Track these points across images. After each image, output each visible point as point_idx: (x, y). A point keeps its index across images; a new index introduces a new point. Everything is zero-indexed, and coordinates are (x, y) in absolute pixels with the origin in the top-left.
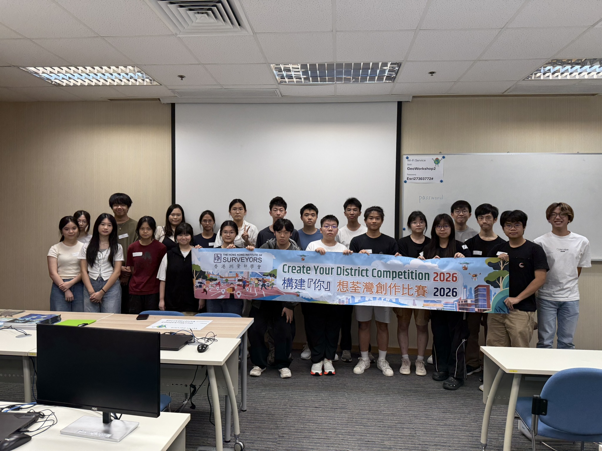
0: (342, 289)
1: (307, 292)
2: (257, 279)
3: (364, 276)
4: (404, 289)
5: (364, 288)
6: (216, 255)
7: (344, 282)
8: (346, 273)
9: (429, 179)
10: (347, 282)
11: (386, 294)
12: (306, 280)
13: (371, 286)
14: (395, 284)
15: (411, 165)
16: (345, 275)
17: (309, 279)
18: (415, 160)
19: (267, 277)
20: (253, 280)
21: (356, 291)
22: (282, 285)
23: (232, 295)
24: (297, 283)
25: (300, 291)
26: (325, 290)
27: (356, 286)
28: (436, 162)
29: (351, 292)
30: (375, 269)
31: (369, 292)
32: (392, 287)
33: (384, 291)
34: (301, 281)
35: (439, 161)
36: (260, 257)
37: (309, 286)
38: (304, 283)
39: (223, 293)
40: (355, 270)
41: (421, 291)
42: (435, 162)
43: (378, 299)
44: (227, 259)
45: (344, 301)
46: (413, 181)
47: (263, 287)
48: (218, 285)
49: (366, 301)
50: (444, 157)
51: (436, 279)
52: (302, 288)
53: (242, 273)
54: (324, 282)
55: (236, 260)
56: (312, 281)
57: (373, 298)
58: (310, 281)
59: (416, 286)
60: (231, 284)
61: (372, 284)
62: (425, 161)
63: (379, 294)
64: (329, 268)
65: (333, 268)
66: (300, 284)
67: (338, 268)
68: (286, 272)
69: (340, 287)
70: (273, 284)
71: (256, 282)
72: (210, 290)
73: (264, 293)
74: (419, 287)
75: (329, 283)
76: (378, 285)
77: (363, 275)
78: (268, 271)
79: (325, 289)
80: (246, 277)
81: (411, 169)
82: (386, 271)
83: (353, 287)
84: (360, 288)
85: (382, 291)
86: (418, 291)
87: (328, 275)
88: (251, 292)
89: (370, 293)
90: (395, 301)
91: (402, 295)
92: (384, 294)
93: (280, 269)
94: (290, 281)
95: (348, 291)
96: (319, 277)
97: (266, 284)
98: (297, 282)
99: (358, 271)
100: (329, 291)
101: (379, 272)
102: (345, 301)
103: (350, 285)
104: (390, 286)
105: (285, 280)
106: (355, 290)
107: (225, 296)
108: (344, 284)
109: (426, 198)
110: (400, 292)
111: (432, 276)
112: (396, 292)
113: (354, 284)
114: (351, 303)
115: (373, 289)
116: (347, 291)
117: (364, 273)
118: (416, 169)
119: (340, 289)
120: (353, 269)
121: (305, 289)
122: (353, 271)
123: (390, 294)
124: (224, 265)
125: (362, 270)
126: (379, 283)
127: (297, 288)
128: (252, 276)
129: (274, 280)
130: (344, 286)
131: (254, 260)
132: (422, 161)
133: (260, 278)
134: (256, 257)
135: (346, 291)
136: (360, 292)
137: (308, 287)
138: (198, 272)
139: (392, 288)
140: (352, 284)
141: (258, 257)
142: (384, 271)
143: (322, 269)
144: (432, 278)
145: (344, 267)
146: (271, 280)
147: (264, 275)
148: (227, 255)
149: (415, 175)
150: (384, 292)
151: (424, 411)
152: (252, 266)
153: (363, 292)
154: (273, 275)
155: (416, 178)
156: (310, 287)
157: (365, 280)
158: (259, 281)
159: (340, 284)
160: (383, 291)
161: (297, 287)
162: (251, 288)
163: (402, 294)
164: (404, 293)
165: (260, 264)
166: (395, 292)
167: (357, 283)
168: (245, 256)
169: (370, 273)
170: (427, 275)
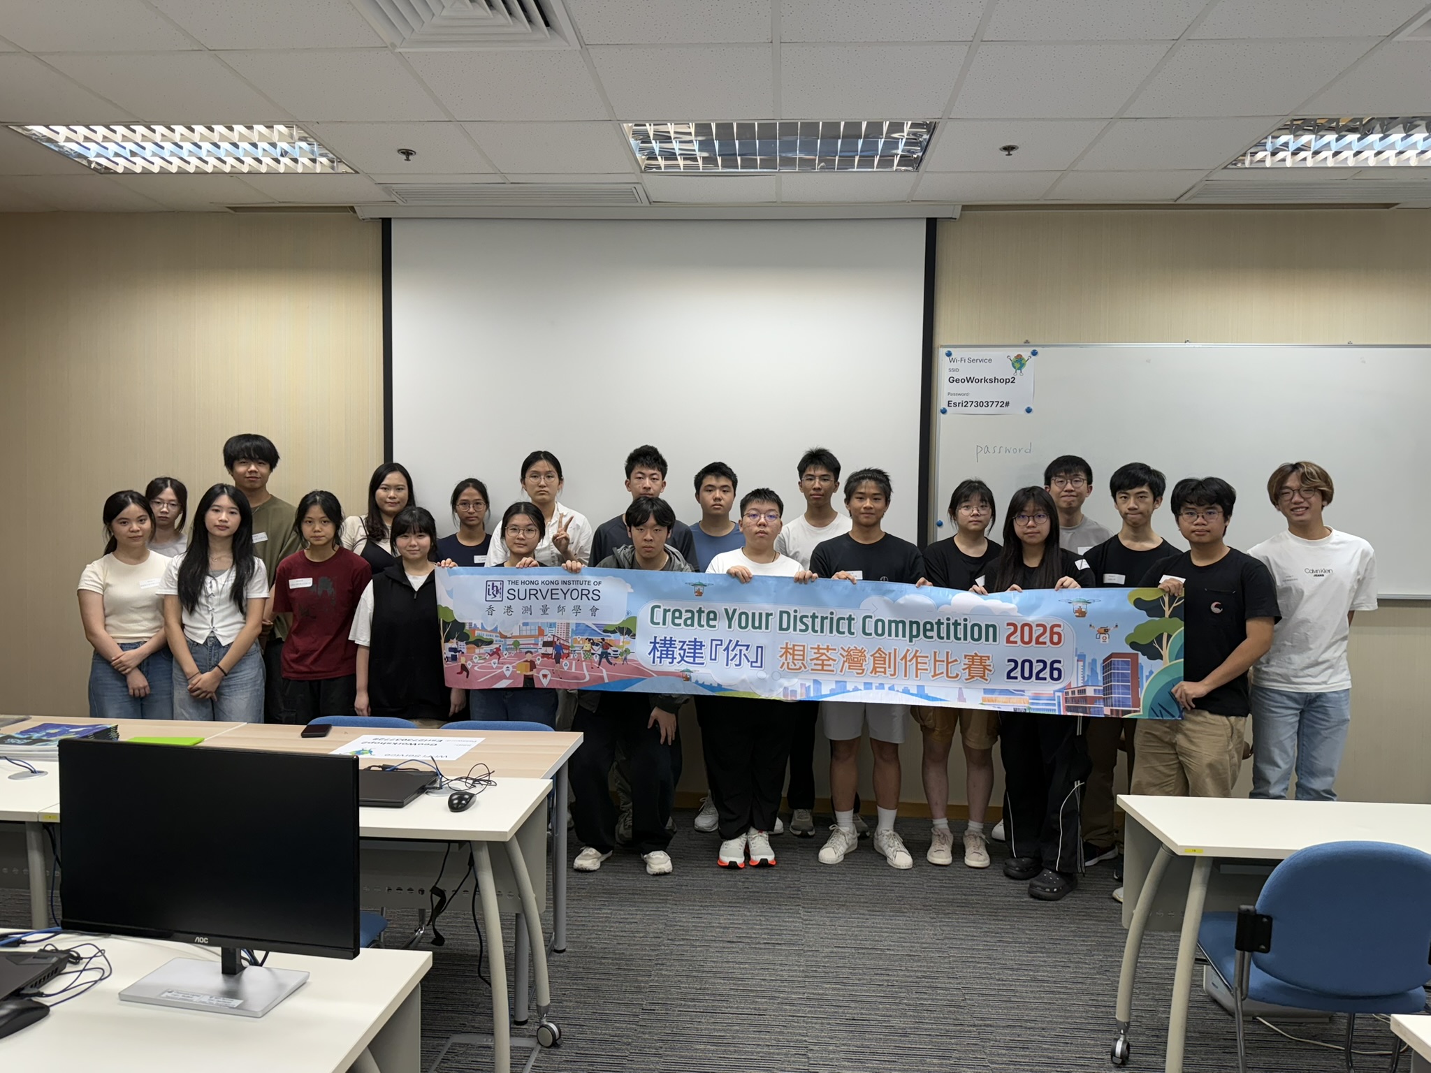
0: (791, 663)
1: (709, 671)
2: (590, 640)
3: (843, 633)
4: (937, 663)
5: (844, 662)
6: (490, 583)
7: (796, 648)
8: (800, 626)
9: (1000, 404)
10: (804, 646)
11: (894, 674)
12: (707, 643)
13: (861, 656)
14: (917, 651)
15: (956, 370)
16: (798, 630)
17: (712, 640)
18: (967, 360)
19: (612, 635)
20: (579, 643)
21: (825, 668)
22: (650, 654)
23: (529, 680)
24: (685, 650)
25: (691, 667)
26: (752, 666)
27: (824, 657)
28: (1017, 365)
29: (812, 670)
30: (871, 617)
31: (855, 671)
32: (908, 659)
33: (890, 667)
34: (695, 645)
35: (1023, 362)
36: (597, 587)
37: (713, 657)
38: (701, 649)
39: (508, 674)
40: (823, 619)
41: (977, 667)
42: (1013, 364)
43: (877, 688)
44: (516, 594)
45: (796, 691)
46: (960, 409)
47: (604, 660)
48: (496, 655)
49: (849, 691)
50: (1034, 353)
51: (1012, 639)
52: (697, 660)
53: (552, 625)
54: (748, 646)
55: (539, 595)
56: (721, 645)
57: (865, 683)
58: (716, 645)
59: (966, 656)
60: (526, 653)
61: (862, 652)
62: (990, 361)
63: (878, 674)
64: (760, 614)
65: (771, 614)
66: (692, 651)
67: (782, 613)
68: (658, 624)
69: (786, 660)
70: (627, 651)
71: (587, 646)
72: (476, 668)
73: (605, 674)
74: (973, 659)
75: (760, 649)
76: (877, 655)
77: (841, 630)
78: (616, 621)
79: (752, 662)
80: (563, 636)
81: (957, 381)
82: (894, 621)
83: (817, 659)
84: (835, 660)
85: (885, 668)
86: (969, 668)
87: (758, 630)
88: (573, 670)
89: (858, 673)
90: (916, 692)
91: (933, 676)
92: (891, 675)
93: (643, 615)
94: (668, 643)
95: (805, 668)
96: (736, 634)
97: (609, 651)
98: (685, 647)
99: (828, 620)
100: (761, 667)
101: (880, 624)
102: (799, 691)
103: (811, 654)
104: (905, 657)
105: (655, 643)
106: (823, 665)
107: (511, 681)
108: (796, 653)
109: (991, 450)
110: (927, 670)
111: (1003, 632)
112: (919, 671)
113: (821, 651)
114: (812, 696)
115: (864, 663)
116: (803, 668)
117: (844, 626)
118: (970, 380)
119: (786, 665)
120: (817, 617)
121: (703, 664)
122: (818, 621)
123: (905, 676)
124: (510, 607)
125: (839, 619)
126: (880, 649)
127: (685, 661)
128: (576, 632)
129: (628, 643)
130: (796, 657)
131: (582, 594)
132: (984, 361)
133: (597, 639)
134: (586, 587)
135: (801, 668)
136: (833, 671)
137: (711, 659)
138: (449, 623)
139: (910, 661)
140: (816, 651)
141: (591, 588)
142: (890, 622)
143: (744, 617)
144: (1002, 637)
145: (796, 611)
146: (623, 642)
147: (605, 631)
148: (516, 583)
149: (967, 394)
150: (890, 671)
151: (983, 950)
152: (577, 610)
153: (841, 671)
154: (627, 630)
155: (970, 404)
156: (715, 659)
157: (847, 641)
158: (593, 644)
159: (786, 652)
160: (887, 669)
161: (685, 658)
162: (574, 662)
163: (933, 674)
164: (937, 672)
165: (596, 604)
166: (917, 669)
167: (828, 649)
168: (560, 586)
169: (857, 626)
170: (991, 630)
